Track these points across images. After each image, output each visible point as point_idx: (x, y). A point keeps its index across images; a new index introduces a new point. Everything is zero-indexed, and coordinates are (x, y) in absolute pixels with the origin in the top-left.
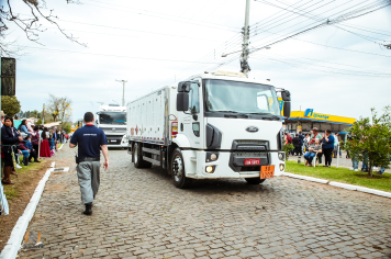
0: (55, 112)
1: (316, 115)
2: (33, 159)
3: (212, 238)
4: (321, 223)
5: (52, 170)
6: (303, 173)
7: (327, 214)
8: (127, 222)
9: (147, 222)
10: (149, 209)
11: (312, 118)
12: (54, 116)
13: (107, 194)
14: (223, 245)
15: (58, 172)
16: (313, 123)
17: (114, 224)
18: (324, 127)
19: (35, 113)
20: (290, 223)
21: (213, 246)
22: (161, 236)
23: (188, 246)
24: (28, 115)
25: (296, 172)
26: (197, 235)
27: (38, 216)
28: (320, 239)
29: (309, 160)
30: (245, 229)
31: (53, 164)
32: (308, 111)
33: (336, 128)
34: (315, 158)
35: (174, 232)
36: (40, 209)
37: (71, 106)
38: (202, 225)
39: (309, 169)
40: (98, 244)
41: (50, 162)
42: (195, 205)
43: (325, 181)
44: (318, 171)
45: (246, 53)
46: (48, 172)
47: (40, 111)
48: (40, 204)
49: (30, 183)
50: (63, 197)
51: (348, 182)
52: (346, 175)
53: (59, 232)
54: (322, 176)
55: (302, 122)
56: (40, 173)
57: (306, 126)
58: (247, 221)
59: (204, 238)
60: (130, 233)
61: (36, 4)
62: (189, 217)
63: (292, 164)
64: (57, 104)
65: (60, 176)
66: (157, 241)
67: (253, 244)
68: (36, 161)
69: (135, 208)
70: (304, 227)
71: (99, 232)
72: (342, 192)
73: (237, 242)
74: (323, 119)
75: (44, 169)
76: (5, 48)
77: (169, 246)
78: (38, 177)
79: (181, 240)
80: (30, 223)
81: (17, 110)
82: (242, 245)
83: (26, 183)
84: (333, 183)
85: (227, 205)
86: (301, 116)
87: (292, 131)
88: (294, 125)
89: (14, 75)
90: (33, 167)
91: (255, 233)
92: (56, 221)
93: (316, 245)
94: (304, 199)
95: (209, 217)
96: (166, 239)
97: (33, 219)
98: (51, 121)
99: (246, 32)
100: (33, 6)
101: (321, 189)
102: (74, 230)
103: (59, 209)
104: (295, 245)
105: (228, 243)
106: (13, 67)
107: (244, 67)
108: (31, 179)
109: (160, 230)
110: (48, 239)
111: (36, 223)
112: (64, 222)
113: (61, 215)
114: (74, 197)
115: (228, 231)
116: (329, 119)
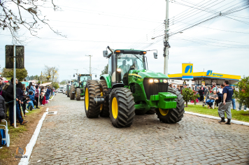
0: (48, 76)
1: (214, 74)
3: (147, 158)
4: (218, 148)
5: (47, 113)
6: (206, 113)
7: (222, 141)
8: (93, 147)
9: (106, 147)
10: (107, 138)
11: (211, 76)
12: (48, 79)
13: (80, 129)
14: (154, 162)
15: (51, 114)
16: (212, 80)
17: (85, 148)
18: (219, 82)
19: (36, 77)
20: (197, 147)
21: (148, 163)
22: (115, 156)
23: (131, 163)
24: (32, 78)
25: (201, 112)
26: (137, 155)
27: (38, 143)
28: (217, 158)
29: (210, 104)
30: (168, 152)
31: (47, 109)
32: (209, 72)
34: (214, 103)
35: (123, 154)
36: (39, 139)
37: (58, 72)
38: (140, 149)
39: (210, 110)
40: (76, 161)
41: (46, 108)
42: (136, 136)
44: (216, 111)
45: (167, 36)
46: (45, 115)
47: (39, 75)
48: (40, 136)
50: (54, 130)
53: (52, 154)
55: (205, 79)
56: (40, 115)
57: (208, 82)
58: (169, 146)
59: (142, 157)
60: (95, 155)
62: (132, 144)
63: (199, 107)
64: (49, 71)
65: (52, 117)
66: (112, 159)
67: (173, 162)
68: (37, 108)
69: (98, 138)
70: (207, 150)
71: (76, 154)
73: (163, 160)
74: (219, 77)
75: (42, 113)
77: (119, 163)
78: (38, 118)
79: (127, 159)
80: (34, 148)
81: (25, 76)
82: (166, 163)
83: (31, 122)
85: (156, 135)
86: (204, 75)
87: (198, 85)
88: (200, 81)
89: (23, 56)
90: (35, 111)
91: (175, 154)
92: (50, 147)
93: (215, 163)
94: (207, 131)
95: (145, 144)
96: (118, 158)
97: (36, 145)
98: (46, 82)
99: (167, 23)
100: (34, 14)
102: (60, 152)
103: (51, 138)
104: (201, 162)
105: (157, 161)
106: (22, 51)
107: (166, 45)
108: (35, 120)
109: (114, 152)
110: (45, 158)
111: (37, 148)
112: (54, 147)
113: (52, 143)
114: (60, 130)
115: (157, 153)
116: (223, 77)
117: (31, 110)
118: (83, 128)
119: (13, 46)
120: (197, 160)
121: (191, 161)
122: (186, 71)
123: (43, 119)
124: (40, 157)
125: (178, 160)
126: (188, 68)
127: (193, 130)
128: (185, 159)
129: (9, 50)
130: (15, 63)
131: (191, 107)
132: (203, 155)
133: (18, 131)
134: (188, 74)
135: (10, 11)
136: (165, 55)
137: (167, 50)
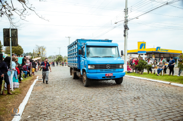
0: (38, 53)
1: (161, 50)
2: (28, 75)
3: (112, 114)
4: (168, 106)
5: (37, 80)
6: (157, 79)
7: (171, 100)
8: (70, 105)
9: (81, 106)
11: (160, 51)
13: (61, 92)
14: (118, 118)
16: (160, 54)
17: (64, 107)
18: (166, 56)
20: (152, 106)
21: (113, 118)
22: (87, 113)
23: (100, 118)
24: (27, 54)
25: (153, 78)
26: (105, 112)
27: (29, 103)
28: (168, 114)
30: (129, 109)
31: (38, 77)
32: (158, 48)
33: (172, 56)
35: (94, 111)
36: (30, 99)
37: (46, 50)
38: (107, 107)
39: (159, 77)
40: (57, 117)
41: (36, 76)
42: (104, 97)
43: (169, 83)
44: (165, 77)
45: (126, 21)
46: (35, 81)
47: (32, 53)
48: (31, 97)
49: (27, 86)
50: (41, 93)
51: (180, 83)
52: (179, 80)
53: (39, 111)
54: (166, 80)
55: (155, 53)
56: (32, 82)
57: (157, 55)
58: (130, 105)
59: (109, 114)
60: (72, 111)
61: (24, 2)
62: (101, 103)
64: (39, 49)
66: (85, 115)
67: (134, 117)
68: (30, 76)
69: (75, 98)
71: (57, 111)
72: (178, 88)
74: (165, 52)
75: (33, 80)
76: (14, 25)
77: (91, 118)
78: (30, 83)
79: (97, 115)
80: (26, 106)
82: (128, 118)
83: (25, 87)
84: (173, 84)
85: (120, 96)
86: (154, 50)
88: (151, 55)
89: (17, 37)
90: (28, 79)
91: (134, 111)
92: (37, 105)
93: (167, 118)
94: (158, 92)
96: (90, 114)
97: (27, 104)
98: (37, 57)
99: (126, 11)
100: (23, 3)
101: (167, 87)
102: (46, 110)
103: (39, 99)
104: (155, 117)
105: (121, 117)
106: (16, 33)
107: (126, 28)
108: (27, 85)
109: (87, 109)
110: (33, 115)
111: (28, 106)
112: (41, 105)
113: (40, 102)
114: (46, 93)
115: (121, 110)
116: (168, 52)
117: (25, 77)
118: (63, 91)
119: (9, 29)
120: (152, 116)
121: (147, 116)
122: (141, 48)
123: (34, 84)
124: (30, 114)
125: (137, 116)
126: (142, 45)
127: (148, 92)
128: (143, 115)
129: (6, 32)
130: (11, 42)
131: (145, 74)
132: (157, 111)
133: (14, 93)
134: (142, 49)
135: (6, 2)
136: (125, 36)
137: (126, 31)
